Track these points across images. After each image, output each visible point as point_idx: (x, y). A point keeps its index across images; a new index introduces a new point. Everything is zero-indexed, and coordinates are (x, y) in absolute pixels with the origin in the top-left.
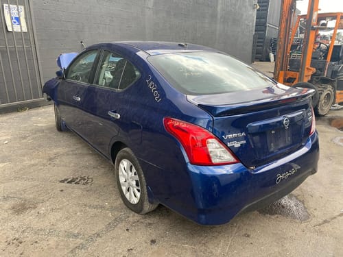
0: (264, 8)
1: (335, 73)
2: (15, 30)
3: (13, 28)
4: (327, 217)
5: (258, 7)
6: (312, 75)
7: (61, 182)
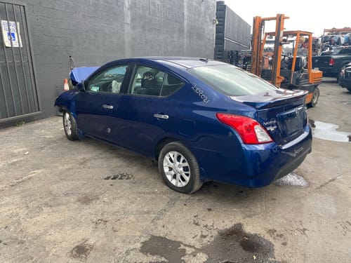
0: (221, 23)
1: (298, 81)
2: (14, 46)
3: (11, 44)
4: (322, 183)
5: (217, 22)
6: (281, 83)
7: (105, 179)
